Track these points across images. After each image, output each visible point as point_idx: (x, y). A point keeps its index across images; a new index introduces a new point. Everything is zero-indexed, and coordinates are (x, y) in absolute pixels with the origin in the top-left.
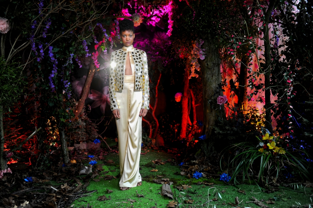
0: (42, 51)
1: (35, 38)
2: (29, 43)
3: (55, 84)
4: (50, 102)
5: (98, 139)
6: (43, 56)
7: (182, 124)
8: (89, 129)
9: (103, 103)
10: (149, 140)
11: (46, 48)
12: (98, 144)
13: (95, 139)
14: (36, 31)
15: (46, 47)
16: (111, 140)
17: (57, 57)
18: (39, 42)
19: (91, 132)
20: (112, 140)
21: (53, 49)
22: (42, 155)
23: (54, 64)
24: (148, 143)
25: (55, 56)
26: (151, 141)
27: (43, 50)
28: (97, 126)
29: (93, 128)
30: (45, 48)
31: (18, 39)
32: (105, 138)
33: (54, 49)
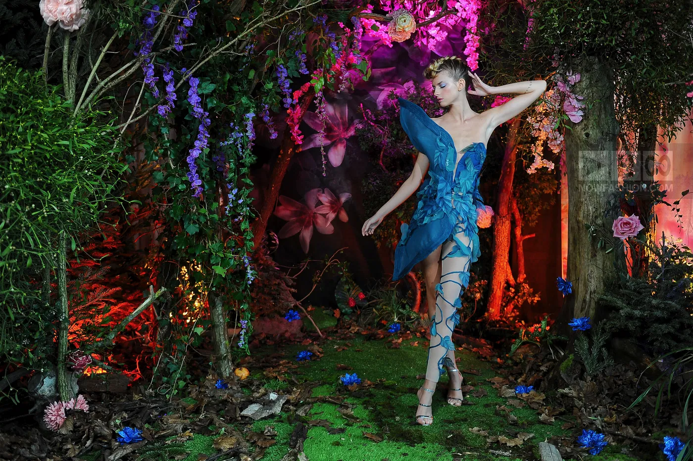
0: (170, 88)
1: (154, 53)
2: (137, 65)
3: (204, 176)
4: (189, 224)
5: (294, 311)
6: (175, 102)
7: (495, 282)
8: (276, 288)
9: (307, 227)
10: (413, 316)
11: (182, 82)
12: (295, 323)
13: (289, 310)
14: (159, 33)
15: (181, 79)
16: (324, 312)
17: (210, 106)
18: (164, 64)
19: (279, 294)
20: (326, 314)
21: (199, 86)
22: (165, 356)
23: (200, 123)
24: (412, 323)
25: (203, 105)
26: (418, 319)
27: (175, 86)
28: (292, 279)
29: (283, 285)
30: (179, 82)
31: (108, 50)
32: (310, 309)
33: (203, 85)
